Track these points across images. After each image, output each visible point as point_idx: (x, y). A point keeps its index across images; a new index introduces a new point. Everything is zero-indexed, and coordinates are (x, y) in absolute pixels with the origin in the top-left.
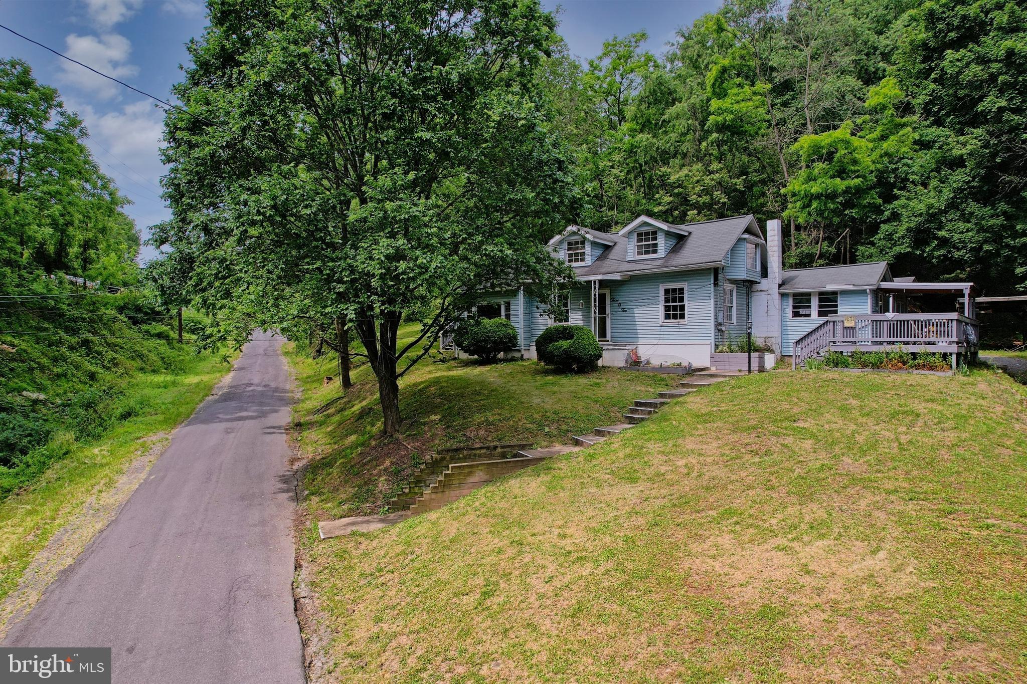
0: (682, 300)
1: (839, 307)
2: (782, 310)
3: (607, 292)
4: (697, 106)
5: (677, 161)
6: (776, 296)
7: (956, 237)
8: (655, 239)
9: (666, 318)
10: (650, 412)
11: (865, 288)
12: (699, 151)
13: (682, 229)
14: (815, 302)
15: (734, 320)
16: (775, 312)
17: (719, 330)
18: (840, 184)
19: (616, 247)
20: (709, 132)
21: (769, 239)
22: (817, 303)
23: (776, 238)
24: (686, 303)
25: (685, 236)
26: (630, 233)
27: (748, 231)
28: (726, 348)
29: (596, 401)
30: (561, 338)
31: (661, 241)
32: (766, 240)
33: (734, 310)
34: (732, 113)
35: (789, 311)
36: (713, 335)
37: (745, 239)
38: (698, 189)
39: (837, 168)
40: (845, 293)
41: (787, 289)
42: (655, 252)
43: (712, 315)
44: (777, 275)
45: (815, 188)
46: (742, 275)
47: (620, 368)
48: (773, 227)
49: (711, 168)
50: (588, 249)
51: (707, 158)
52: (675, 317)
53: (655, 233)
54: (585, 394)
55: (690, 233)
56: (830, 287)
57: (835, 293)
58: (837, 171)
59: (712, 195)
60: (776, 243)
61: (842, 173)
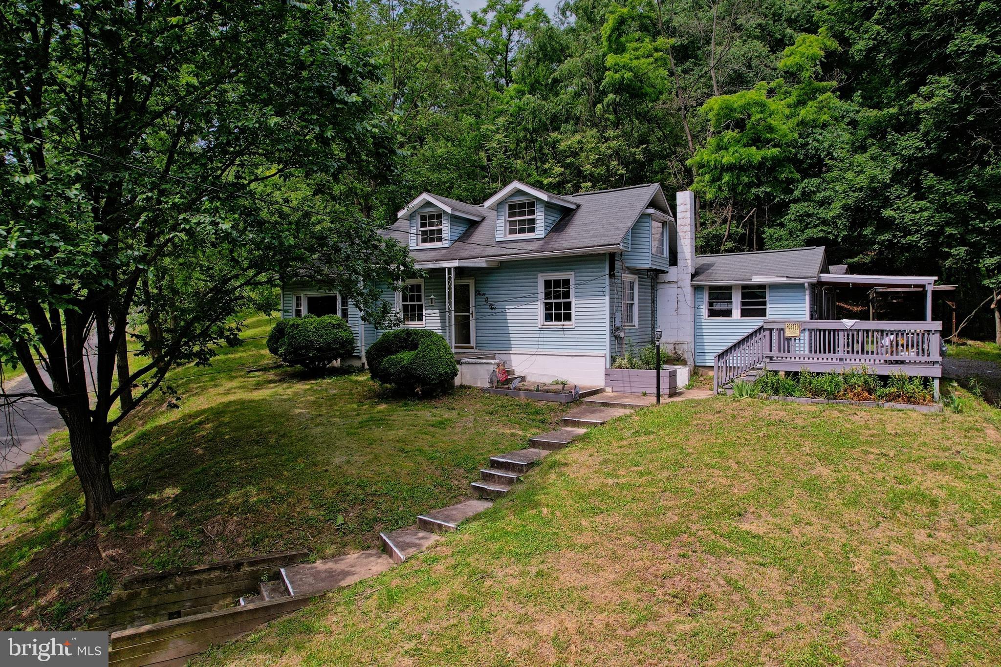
0: (567, 295)
1: (768, 306)
2: (696, 308)
3: (471, 282)
4: (592, 62)
5: (569, 127)
6: (688, 290)
7: (908, 217)
8: (533, 212)
9: (546, 319)
10: (511, 481)
11: (802, 281)
12: (594, 115)
13: (569, 201)
14: (737, 299)
15: (636, 321)
16: (687, 310)
17: (617, 337)
18: (756, 154)
19: (484, 224)
20: (604, 93)
21: (679, 215)
22: (740, 299)
23: (688, 215)
24: (573, 300)
25: (572, 210)
26: (500, 204)
27: (653, 204)
28: (625, 362)
29: (432, 459)
30: (402, 348)
31: (540, 216)
32: (675, 216)
33: (636, 309)
34: (630, 70)
35: (704, 309)
36: (608, 344)
37: (650, 215)
38: (593, 157)
39: (750, 136)
40: (776, 287)
41: (702, 281)
42: (532, 230)
43: (607, 317)
44: (689, 262)
45: (727, 158)
46: (645, 262)
47: (483, 390)
48: (684, 199)
49: (606, 135)
50: (446, 227)
51: (603, 123)
52: (558, 318)
53: (532, 205)
54: (419, 444)
55: (578, 206)
56: (757, 280)
57: (762, 287)
58: (751, 139)
59: (608, 167)
60: (688, 221)
61: (757, 141)
